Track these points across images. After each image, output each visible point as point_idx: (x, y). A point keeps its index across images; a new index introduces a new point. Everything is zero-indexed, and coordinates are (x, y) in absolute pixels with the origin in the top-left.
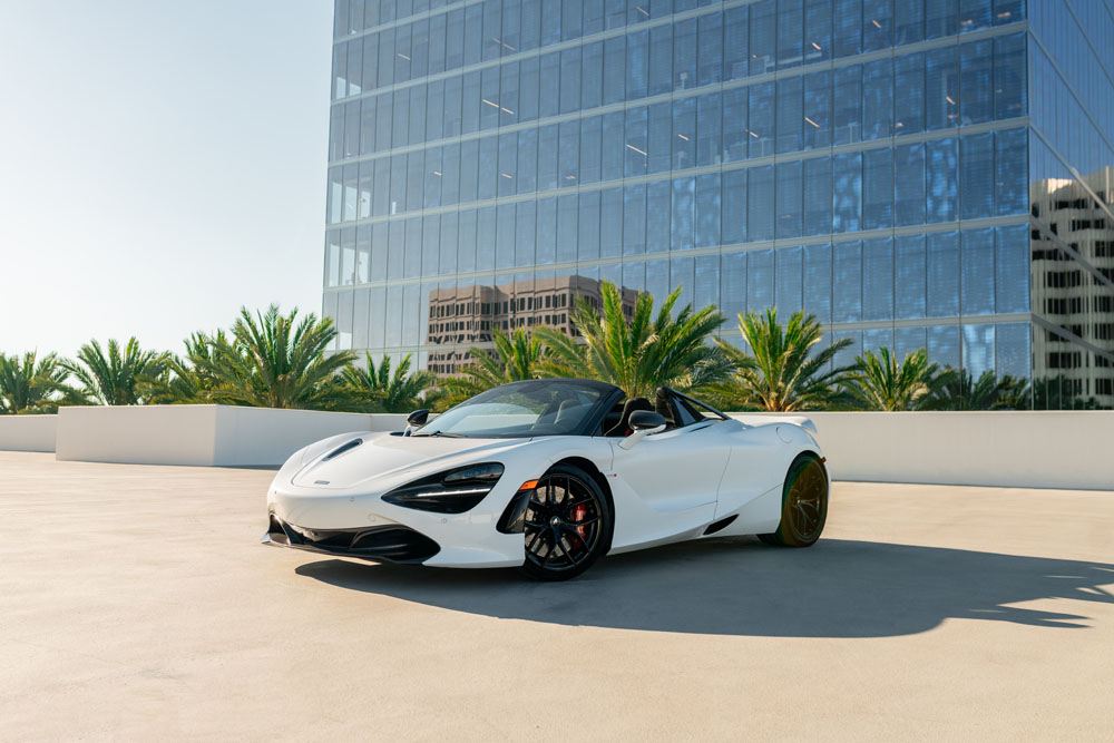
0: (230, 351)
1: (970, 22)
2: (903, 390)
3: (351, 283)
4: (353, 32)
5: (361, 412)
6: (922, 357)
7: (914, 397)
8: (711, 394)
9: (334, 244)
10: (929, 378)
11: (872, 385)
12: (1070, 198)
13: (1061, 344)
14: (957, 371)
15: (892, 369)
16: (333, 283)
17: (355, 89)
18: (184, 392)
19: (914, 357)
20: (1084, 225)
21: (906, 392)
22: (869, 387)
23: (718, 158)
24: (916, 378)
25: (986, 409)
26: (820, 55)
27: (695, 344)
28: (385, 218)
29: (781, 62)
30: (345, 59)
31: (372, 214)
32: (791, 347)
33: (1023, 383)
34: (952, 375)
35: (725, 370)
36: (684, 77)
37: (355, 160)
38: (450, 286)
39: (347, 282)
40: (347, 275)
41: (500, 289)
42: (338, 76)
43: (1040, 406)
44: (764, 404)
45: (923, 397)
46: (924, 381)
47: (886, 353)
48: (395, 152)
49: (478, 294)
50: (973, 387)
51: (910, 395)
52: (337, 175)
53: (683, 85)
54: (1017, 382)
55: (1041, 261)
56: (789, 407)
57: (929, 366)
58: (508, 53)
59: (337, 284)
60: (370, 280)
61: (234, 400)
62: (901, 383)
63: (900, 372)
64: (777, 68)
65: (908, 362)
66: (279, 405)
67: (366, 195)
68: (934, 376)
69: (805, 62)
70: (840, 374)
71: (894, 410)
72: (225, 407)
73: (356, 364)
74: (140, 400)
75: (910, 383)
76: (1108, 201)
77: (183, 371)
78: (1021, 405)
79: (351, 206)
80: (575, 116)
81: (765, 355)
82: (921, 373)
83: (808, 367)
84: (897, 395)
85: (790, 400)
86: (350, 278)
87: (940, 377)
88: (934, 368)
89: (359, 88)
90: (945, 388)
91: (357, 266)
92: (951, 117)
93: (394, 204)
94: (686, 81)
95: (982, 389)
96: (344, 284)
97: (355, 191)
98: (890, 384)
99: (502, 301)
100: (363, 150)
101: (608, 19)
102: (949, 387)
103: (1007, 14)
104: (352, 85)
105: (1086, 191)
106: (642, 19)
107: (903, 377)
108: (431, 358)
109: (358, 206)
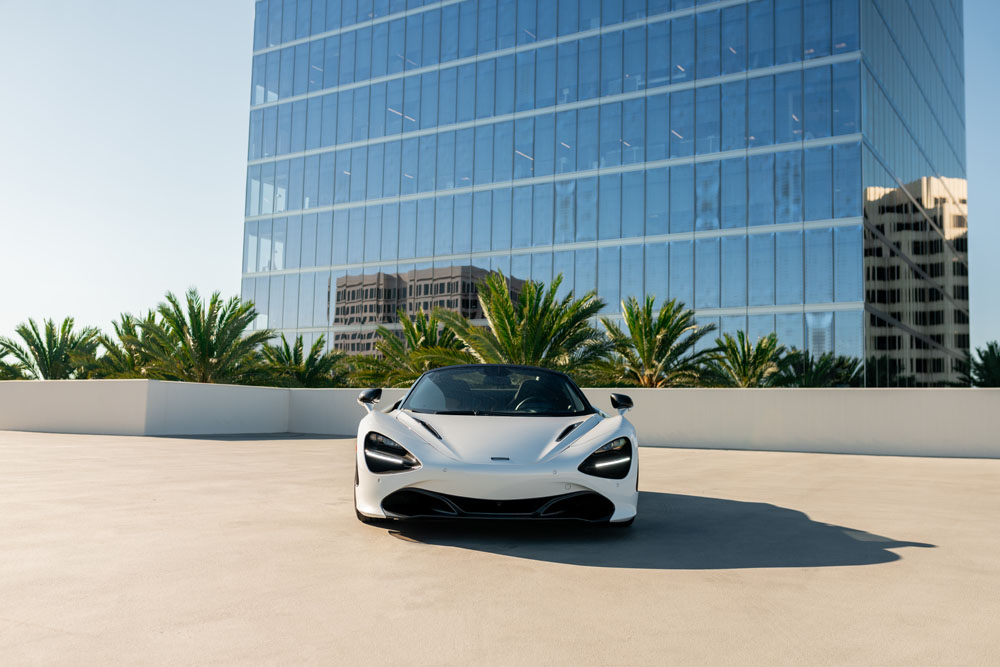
0: (158, 330)
1: (812, 51)
2: (755, 369)
3: (267, 269)
4: (272, 45)
5: (280, 386)
6: (772, 341)
7: (766, 375)
8: (592, 371)
9: (253, 234)
10: (778, 358)
11: (729, 364)
12: (896, 203)
13: (888, 329)
14: (802, 352)
15: (746, 349)
16: (251, 269)
17: (273, 97)
18: (115, 367)
19: (765, 341)
20: (907, 227)
21: (759, 370)
22: (728, 367)
23: (595, 164)
24: (767, 358)
25: (826, 387)
26: (684, 76)
27: (579, 327)
28: (298, 212)
29: (651, 81)
30: (263, 70)
31: (288, 208)
32: (663, 331)
33: (855, 362)
34: (798, 355)
35: (606, 350)
36: (566, 92)
37: (272, 159)
38: (359, 273)
39: (264, 269)
40: (264, 263)
41: (402, 277)
42: (258, 83)
43: (871, 384)
44: (639, 380)
45: (773, 375)
46: (774, 360)
47: (741, 336)
48: (308, 153)
49: (382, 281)
50: (814, 367)
51: (762, 373)
52: (255, 173)
53: (566, 99)
54: (851, 361)
55: (871, 258)
56: (660, 383)
57: (777, 348)
58: (410, 68)
59: (254, 271)
60: (285, 267)
61: (164, 375)
62: (754, 362)
63: (753, 352)
64: (646, 87)
65: (760, 345)
66: (204, 380)
67: (282, 191)
68: (783, 356)
69: (670, 82)
70: (704, 355)
71: (748, 387)
72: (154, 381)
73: (272, 343)
74: (71, 376)
75: (762, 363)
76: (926, 206)
77: (112, 348)
78: (856, 383)
79: (267, 200)
80: (470, 124)
81: (641, 337)
82: (771, 353)
83: (678, 348)
84: (750, 373)
85: (660, 378)
86: (266, 264)
87: (787, 358)
88: (782, 350)
89: (276, 96)
90: (791, 368)
91: (274, 255)
92: (795, 132)
93: (307, 200)
94: (568, 96)
95: (821, 368)
96: (261, 269)
97: (272, 187)
98: (745, 362)
99: (403, 286)
100: (279, 151)
101: (500, 40)
102: (794, 366)
103: (843, 45)
104: (269, 93)
105: (908, 198)
106: (529, 41)
107: (755, 357)
108: (337, 337)
109: (275, 202)
